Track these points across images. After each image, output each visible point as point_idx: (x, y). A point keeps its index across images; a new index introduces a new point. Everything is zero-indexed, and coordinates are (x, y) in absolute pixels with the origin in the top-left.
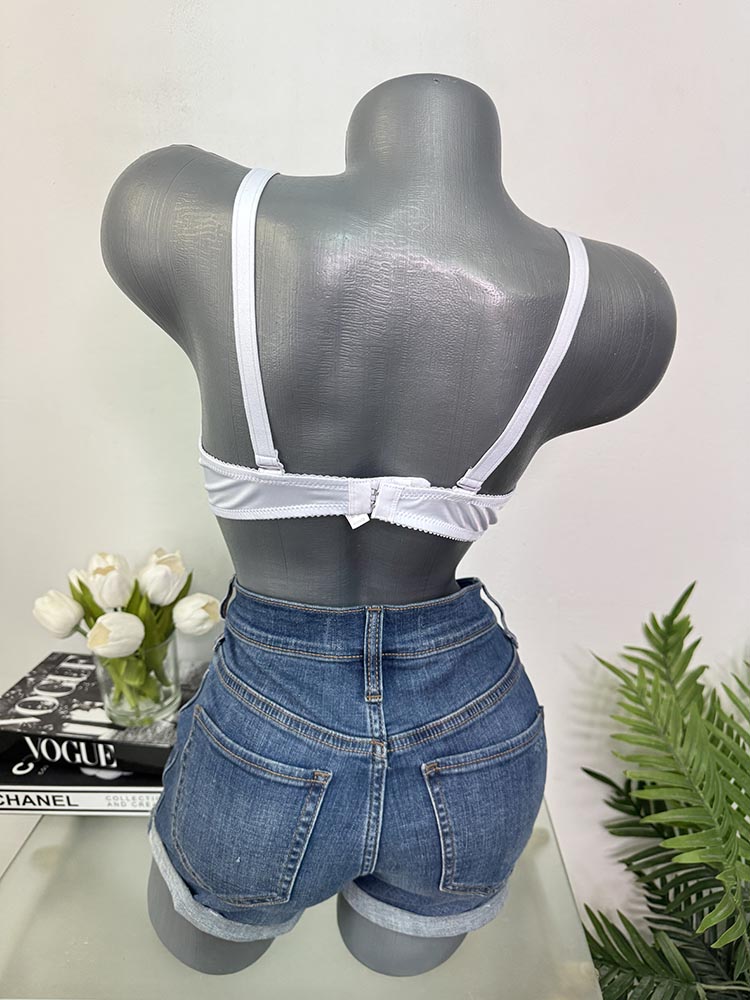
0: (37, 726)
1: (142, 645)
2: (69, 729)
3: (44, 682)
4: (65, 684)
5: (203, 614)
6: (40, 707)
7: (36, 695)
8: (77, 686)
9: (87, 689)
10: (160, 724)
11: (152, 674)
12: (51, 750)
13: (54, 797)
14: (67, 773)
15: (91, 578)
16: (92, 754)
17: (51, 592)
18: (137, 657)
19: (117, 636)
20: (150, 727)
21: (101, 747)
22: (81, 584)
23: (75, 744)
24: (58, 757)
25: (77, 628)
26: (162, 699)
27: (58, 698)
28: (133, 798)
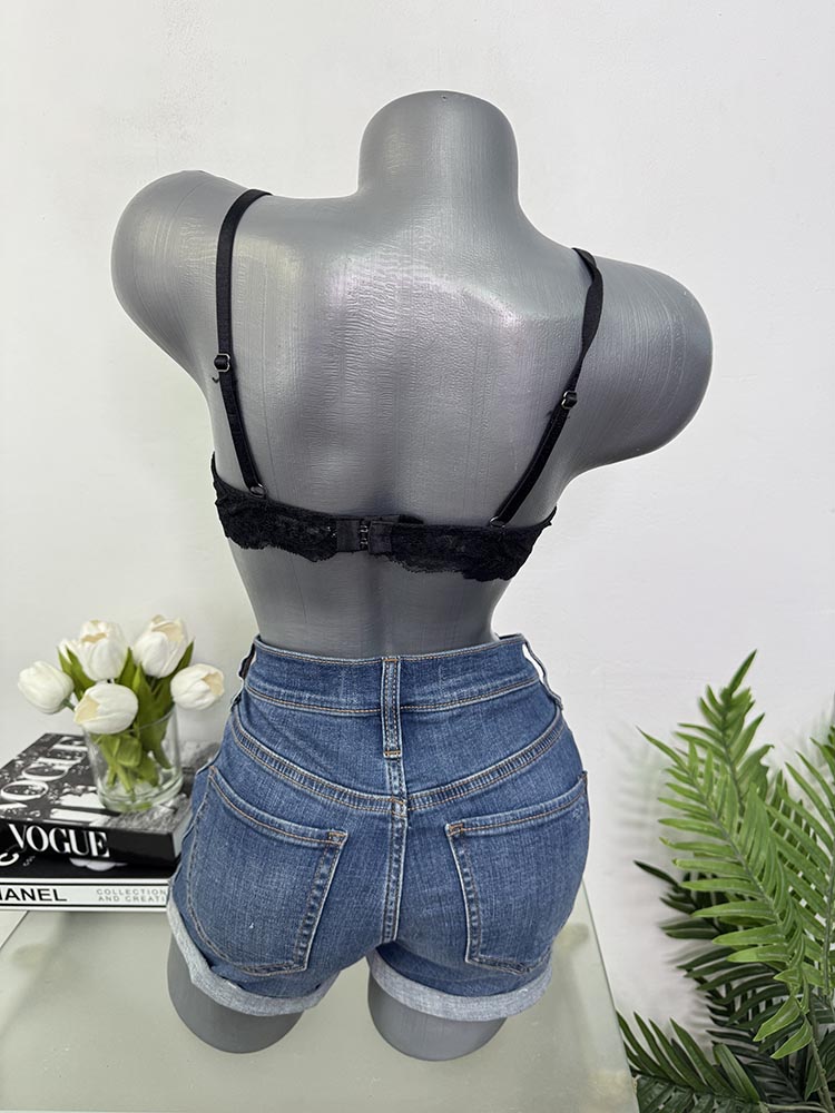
0: (23, 813)
1: (135, 720)
2: (58, 815)
3: (33, 766)
4: (57, 768)
5: (203, 686)
6: (27, 792)
7: (24, 779)
8: (70, 770)
9: (80, 773)
10: (158, 809)
11: (151, 755)
12: (37, 839)
13: (39, 891)
14: (54, 864)
15: (80, 646)
16: (83, 843)
17: (38, 664)
18: (132, 734)
19: (107, 710)
20: (148, 811)
21: (92, 834)
22: (69, 653)
23: (63, 831)
24: (45, 847)
25: (66, 703)
26: (160, 782)
27: (47, 782)
28: (127, 892)
